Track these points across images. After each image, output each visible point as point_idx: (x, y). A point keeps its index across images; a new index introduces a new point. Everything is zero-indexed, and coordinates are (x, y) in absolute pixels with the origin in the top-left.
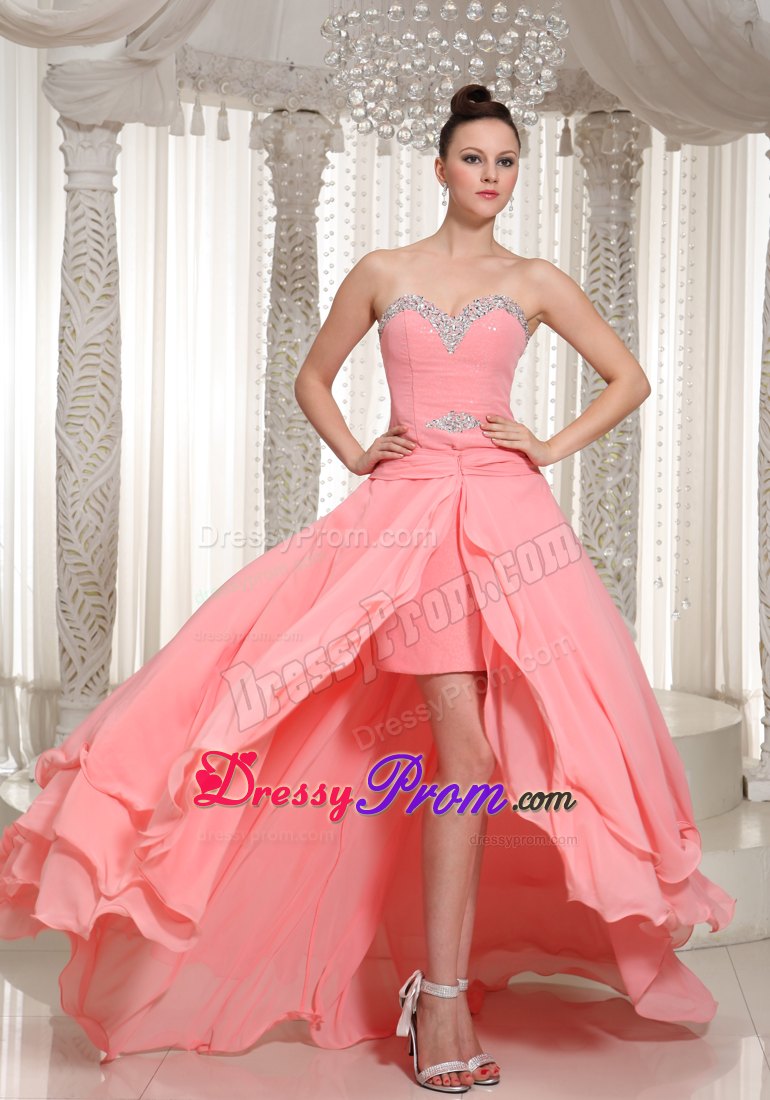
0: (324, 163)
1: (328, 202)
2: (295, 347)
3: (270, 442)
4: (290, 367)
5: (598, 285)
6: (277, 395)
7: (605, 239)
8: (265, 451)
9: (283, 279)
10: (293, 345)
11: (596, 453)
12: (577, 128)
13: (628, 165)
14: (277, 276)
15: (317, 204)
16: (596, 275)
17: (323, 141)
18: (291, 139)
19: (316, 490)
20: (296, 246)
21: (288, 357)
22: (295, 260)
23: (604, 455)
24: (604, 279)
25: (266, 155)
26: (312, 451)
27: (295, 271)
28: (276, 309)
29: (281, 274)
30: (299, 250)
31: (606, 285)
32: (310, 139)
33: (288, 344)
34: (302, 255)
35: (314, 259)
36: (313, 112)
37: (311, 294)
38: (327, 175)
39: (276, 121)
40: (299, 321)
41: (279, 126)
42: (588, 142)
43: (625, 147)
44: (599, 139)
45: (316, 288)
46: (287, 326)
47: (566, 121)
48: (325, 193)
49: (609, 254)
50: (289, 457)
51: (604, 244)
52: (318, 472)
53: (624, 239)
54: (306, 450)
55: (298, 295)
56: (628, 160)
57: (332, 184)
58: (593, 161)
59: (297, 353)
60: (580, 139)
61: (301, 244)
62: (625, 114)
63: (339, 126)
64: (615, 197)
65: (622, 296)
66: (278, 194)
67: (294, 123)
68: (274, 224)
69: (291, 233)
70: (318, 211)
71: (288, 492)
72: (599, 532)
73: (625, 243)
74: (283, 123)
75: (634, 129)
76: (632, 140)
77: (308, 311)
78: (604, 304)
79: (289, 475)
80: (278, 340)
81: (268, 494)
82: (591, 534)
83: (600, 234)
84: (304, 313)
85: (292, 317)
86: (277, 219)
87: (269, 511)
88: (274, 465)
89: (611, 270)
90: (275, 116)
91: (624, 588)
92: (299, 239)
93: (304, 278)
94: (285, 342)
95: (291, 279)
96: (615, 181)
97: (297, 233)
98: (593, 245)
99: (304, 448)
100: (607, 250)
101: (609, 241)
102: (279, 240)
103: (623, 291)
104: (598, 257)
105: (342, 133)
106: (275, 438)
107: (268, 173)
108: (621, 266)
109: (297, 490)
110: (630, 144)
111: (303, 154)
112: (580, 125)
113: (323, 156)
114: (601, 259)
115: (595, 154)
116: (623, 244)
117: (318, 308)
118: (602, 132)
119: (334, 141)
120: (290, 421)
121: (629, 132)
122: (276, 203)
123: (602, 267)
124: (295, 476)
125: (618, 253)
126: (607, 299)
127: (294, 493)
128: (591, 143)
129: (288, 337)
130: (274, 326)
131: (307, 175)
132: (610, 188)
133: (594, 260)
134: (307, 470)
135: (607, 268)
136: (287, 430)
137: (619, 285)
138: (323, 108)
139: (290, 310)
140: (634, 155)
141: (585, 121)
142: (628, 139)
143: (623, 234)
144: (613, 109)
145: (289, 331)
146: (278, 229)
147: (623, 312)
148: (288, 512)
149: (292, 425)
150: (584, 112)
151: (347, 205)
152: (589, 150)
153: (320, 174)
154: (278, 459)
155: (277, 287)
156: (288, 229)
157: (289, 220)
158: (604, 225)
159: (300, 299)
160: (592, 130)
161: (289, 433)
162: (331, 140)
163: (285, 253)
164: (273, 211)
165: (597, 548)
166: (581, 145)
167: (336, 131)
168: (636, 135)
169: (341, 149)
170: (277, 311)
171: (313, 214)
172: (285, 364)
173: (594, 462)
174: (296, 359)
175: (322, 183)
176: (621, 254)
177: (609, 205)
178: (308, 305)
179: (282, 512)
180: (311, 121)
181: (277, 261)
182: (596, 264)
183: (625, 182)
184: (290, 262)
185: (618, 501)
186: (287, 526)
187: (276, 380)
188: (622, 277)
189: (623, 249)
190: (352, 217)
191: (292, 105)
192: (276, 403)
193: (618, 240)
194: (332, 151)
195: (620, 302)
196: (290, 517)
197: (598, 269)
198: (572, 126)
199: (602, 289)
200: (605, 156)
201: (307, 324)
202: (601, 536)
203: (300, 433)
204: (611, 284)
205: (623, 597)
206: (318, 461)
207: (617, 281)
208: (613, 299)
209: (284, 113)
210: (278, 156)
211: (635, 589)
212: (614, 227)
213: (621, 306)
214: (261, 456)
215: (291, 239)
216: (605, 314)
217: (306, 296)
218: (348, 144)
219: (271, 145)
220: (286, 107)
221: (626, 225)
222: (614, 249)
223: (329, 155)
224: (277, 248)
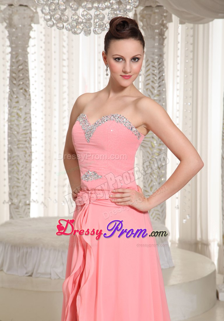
0: (31, 28)
1: (33, 46)
2: (20, 109)
3: (10, 150)
4: (18, 118)
5: (149, 82)
6: (13, 130)
7: (152, 62)
8: (8, 155)
9: (14, 80)
10: (19, 108)
11: (149, 153)
12: (140, 14)
13: (162, 30)
14: (12, 79)
15: (28, 46)
16: (148, 77)
17: (30, 19)
18: (16, 18)
19: (30, 170)
20: (19, 66)
21: (17, 114)
22: (19, 71)
23: (152, 154)
24: (152, 79)
25: (5, 24)
26: (28, 154)
27: (19, 76)
28: (12, 93)
29: (13, 77)
30: (21, 67)
31: (153, 82)
32: (24, 18)
33: (17, 108)
34: (22, 69)
35: (27, 71)
36: (26, 6)
37: (27, 86)
38: (32, 34)
39: (9, 10)
40: (21, 98)
41: (10, 12)
42: (145, 20)
43: (160, 22)
44: (150, 18)
45: (29, 84)
46: (16, 100)
47: (135, 11)
48: (31, 42)
49: (154, 69)
50: (18, 156)
51: (152, 64)
52: (31, 162)
53: (160, 62)
54: (26, 153)
55: (21, 87)
56: (162, 27)
57: (35, 38)
58: (147, 28)
59: (21, 111)
60: (141, 19)
61: (22, 64)
62: (160, 7)
63: (37, 12)
64: (156, 44)
65: (160, 86)
66: (11, 42)
67: (17, 11)
68: (10, 55)
69: (17, 59)
70: (29, 50)
71: (18, 171)
72: (150, 186)
73: (161, 64)
74: (12, 11)
75: (165, 14)
76: (164, 19)
77: (25, 93)
78: (152, 90)
79: (19, 164)
80: (13, 106)
81: (10, 172)
82: (147, 186)
83: (150, 60)
84: (24, 94)
85: (18, 96)
86: (11, 53)
87: (10, 179)
88: (12, 159)
89: (155, 75)
90: (9, 8)
91: (161, 207)
92: (20, 63)
93: (23, 79)
94: (16, 107)
95: (17, 80)
96: (157, 37)
97: (19, 60)
98: (147, 64)
99: (24, 153)
100: (153, 66)
101: (154, 63)
102: (12, 62)
103: (160, 84)
104: (149, 70)
105: (38, 16)
106: (12, 148)
107: (7, 33)
108: (159, 73)
109: (22, 170)
110: (163, 21)
111: (22, 25)
112: (141, 12)
113: (30, 25)
114: (151, 71)
115: (148, 25)
116: (160, 64)
117: (30, 92)
118: (151, 15)
119: (35, 19)
120: (19, 141)
121: (162, 15)
122: (10, 46)
123: (151, 74)
124: (21, 165)
125: (157, 67)
126: (153, 88)
127: (21, 172)
128: (146, 21)
129: (17, 105)
130: (11, 100)
131: (24, 34)
132: (154, 39)
133: (147, 71)
134: (26, 161)
135: (153, 74)
136: (18, 145)
137: (158, 81)
138: (30, 4)
139: (18, 93)
140: (164, 25)
141: (143, 10)
142: (162, 18)
143: (160, 59)
144: (156, 5)
145: (18, 102)
146: (12, 58)
147: (160, 93)
148: (18, 179)
149: (20, 142)
150: (143, 6)
151: (41, 47)
152: (145, 23)
153: (29, 33)
154: (14, 157)
155: (12, 84)
156: (16, 57)
157: (16, 54)
158: (152, 56)
159: (22, 89)
160: (147, 14)
161: (18, 146)
162: (33, 19)
163: (15, 69)
164: (9, 50)
165: (150, 191)
166: (142, 21)
167: (36, 15)
168: (165, 17)
169: (38, 23)
170: (12, 94)
171: (27, 51)
172: (16, 116)
173: (148, 157)
174: (21, 115)
175: (30, 37)
176: (159, 68)
177: (154, 47)
178: (26, 91)
179: (16, 179)
180: (25, 10)
181: (12, 72)
182: (148, 73)
183: (161, 37)
184: (17, 72)
185: (159, 173)
186: (18, 185)
187: (13, 123)
188: (159, 78)
189: (160, 66)
190: (43, 53)
191: (16, 3)
192: (13, 133)
193: (158, 62)
194: (35, 23)
195: (159, 89)
196: (19, 181)
197: (149, 75)
198: (138, 13)
199: (151, 84)
200: (152, 26)
201: (25, 99)
202: (152, 187)
203: (23, 146)
204: (155, 81)
205: (161, 211)
206: (31, 157)
207: (157, 80)
208: (156, 88)
209: (13, 7)
210: (10, 25)
211: (165, 207)
212: (157, 57)
213: (159, 91)
214: (6, 157)
215: (17, 62)
216: (152, 94)
217: (25, 87)
218: (42, 21)
219: (7, 21)
220: (13, 4)
221: (161, 56)
222: (156, 66)
223: (33, 25)
224: (11, 66)
